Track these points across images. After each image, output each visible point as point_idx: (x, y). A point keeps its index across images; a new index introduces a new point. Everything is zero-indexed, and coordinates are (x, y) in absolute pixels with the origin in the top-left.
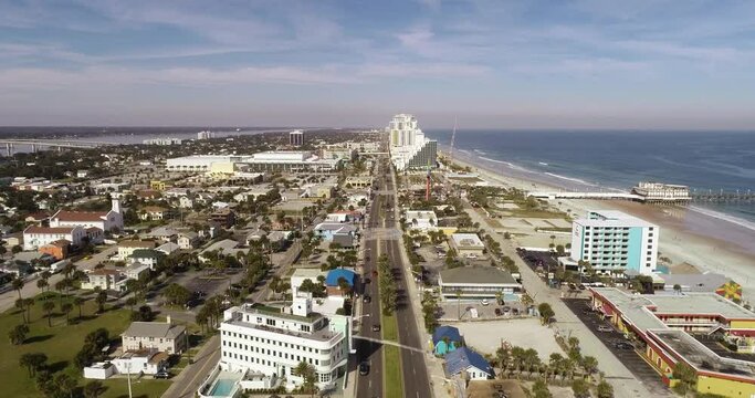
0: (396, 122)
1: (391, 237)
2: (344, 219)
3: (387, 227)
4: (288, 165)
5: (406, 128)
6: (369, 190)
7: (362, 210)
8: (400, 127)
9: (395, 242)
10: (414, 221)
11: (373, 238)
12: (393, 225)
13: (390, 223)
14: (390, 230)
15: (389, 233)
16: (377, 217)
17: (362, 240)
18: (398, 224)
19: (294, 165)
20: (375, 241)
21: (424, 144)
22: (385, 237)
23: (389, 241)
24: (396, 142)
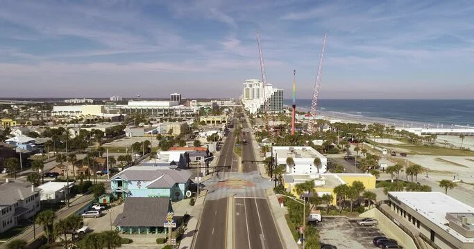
0: (248, 84)
1: (253, 192)
2: (177, 159)
3: (246, 170)
4: (155, 110)
5: (255, 87)
6: (223, 127)
7: (212, 147)
8: (251, 86)
9: (264, 204)
10: (290, 161)
11: (218, 195)
12: (255, 168)
13: (249, 165)
14: (250, 177)
15: (249, 184)
16: (231, 156)
17: (200, 201)
18: (262, 168)
19: (160, 110)
20: (224, 202)
21: (272, 93)
22: (243, 192)
23: (250, 201)
24: (248, 97)
